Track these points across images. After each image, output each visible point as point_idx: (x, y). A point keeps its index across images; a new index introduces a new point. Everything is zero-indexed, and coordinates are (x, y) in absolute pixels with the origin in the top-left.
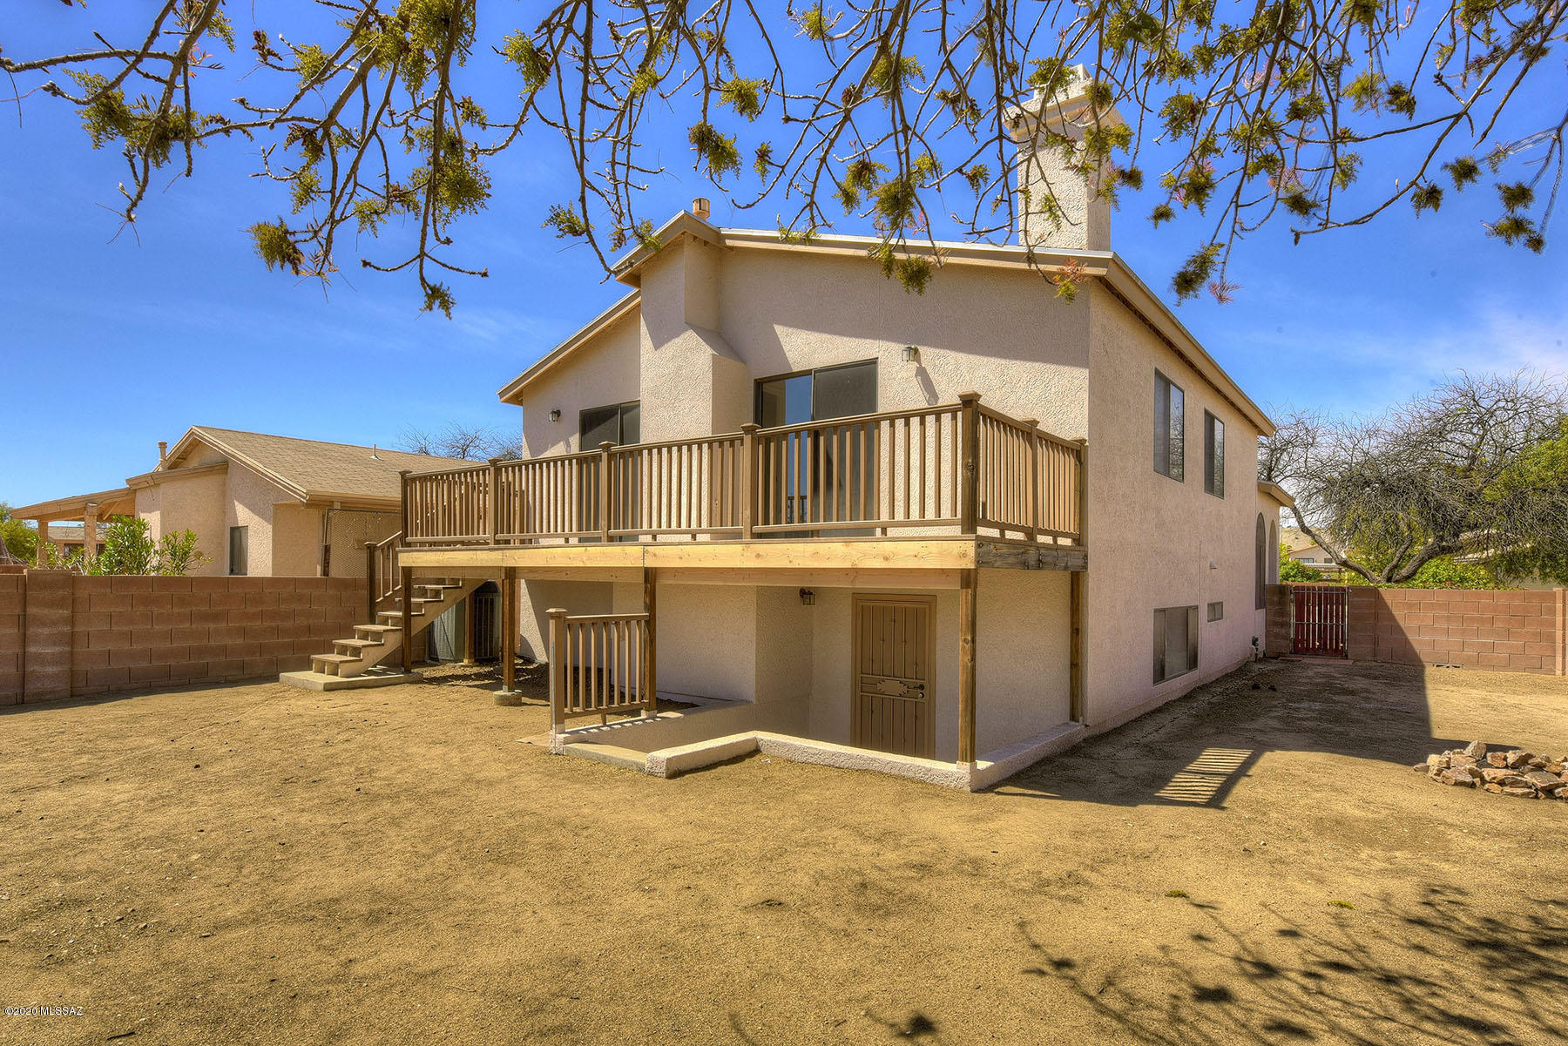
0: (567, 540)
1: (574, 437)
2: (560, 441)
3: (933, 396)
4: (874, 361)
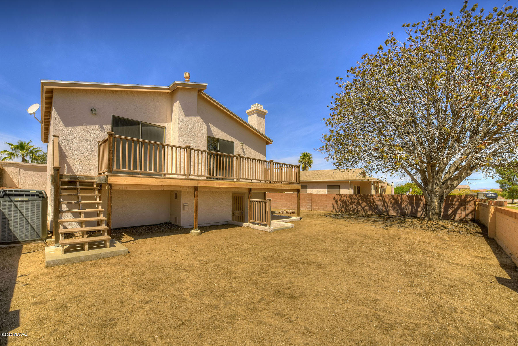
1: (108, 126)
2: (94, 124)
3: (245, 154)
4: (233, 142)
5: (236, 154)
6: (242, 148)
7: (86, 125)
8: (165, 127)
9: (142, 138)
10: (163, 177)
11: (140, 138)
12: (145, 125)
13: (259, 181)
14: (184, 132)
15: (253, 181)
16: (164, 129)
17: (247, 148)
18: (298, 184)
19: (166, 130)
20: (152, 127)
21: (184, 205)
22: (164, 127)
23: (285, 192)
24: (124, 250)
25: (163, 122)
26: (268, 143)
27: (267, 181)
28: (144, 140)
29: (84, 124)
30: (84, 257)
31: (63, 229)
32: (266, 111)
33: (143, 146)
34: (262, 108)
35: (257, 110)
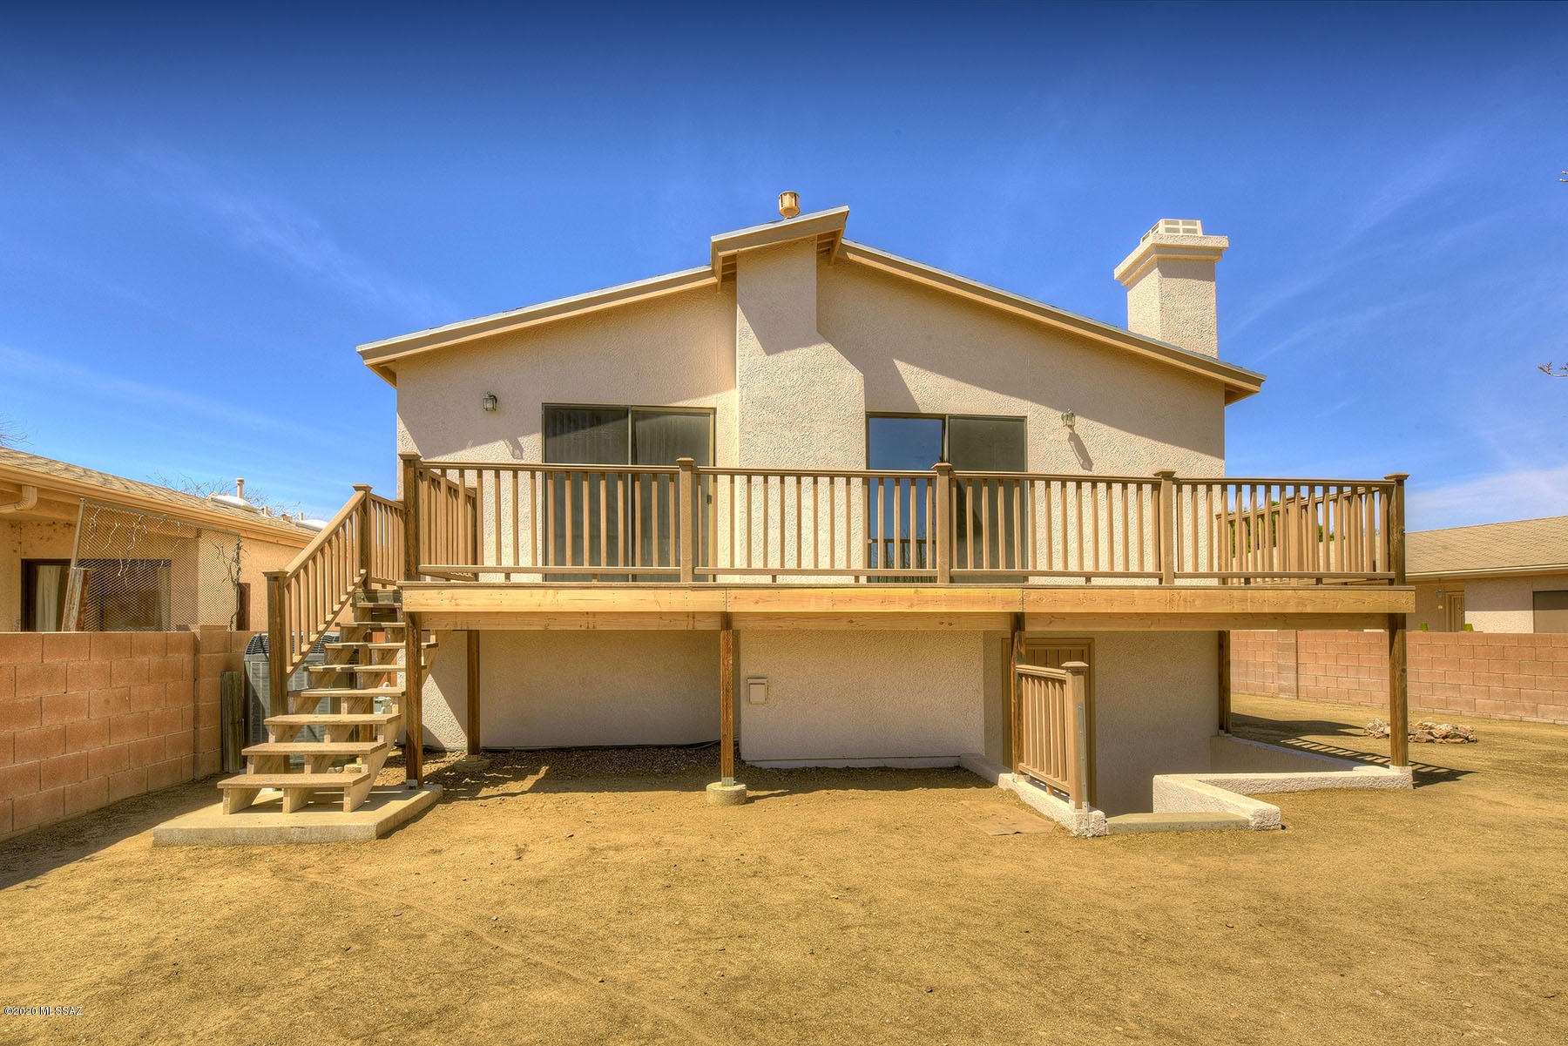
0: (857, 579)
1: (531, 437)
2: (495, 439)
3: (1087, 462)
4: (1021, 420)
5: (1034, 465)
6: (1074, 438)
7: (474, 445)
8: (715, 410)
9: (635, 461)
10: (710, 582)
11: (630, 462)
12: (642, 414)
13: (1081, 581)
14: (764, 411)
15: (1095, 581)
16: (712, 416)
17: (1096, 434)
18: (1391, 582)
19: (718, 420)
20: (669, 418)
21: (750, 681)
22: (712, 411)
23: (1365, 631)
24: (364, 827)
25: (706, 393)
26: (1232, 394)
27: (1233, 576)
28: (640, 467)
29: (470, 443)
30: (246, 831)
31: (276, 742)
32: (1221, 242)
33: (637, 484)
34: (1200, 233)
35: (1158, 248)
